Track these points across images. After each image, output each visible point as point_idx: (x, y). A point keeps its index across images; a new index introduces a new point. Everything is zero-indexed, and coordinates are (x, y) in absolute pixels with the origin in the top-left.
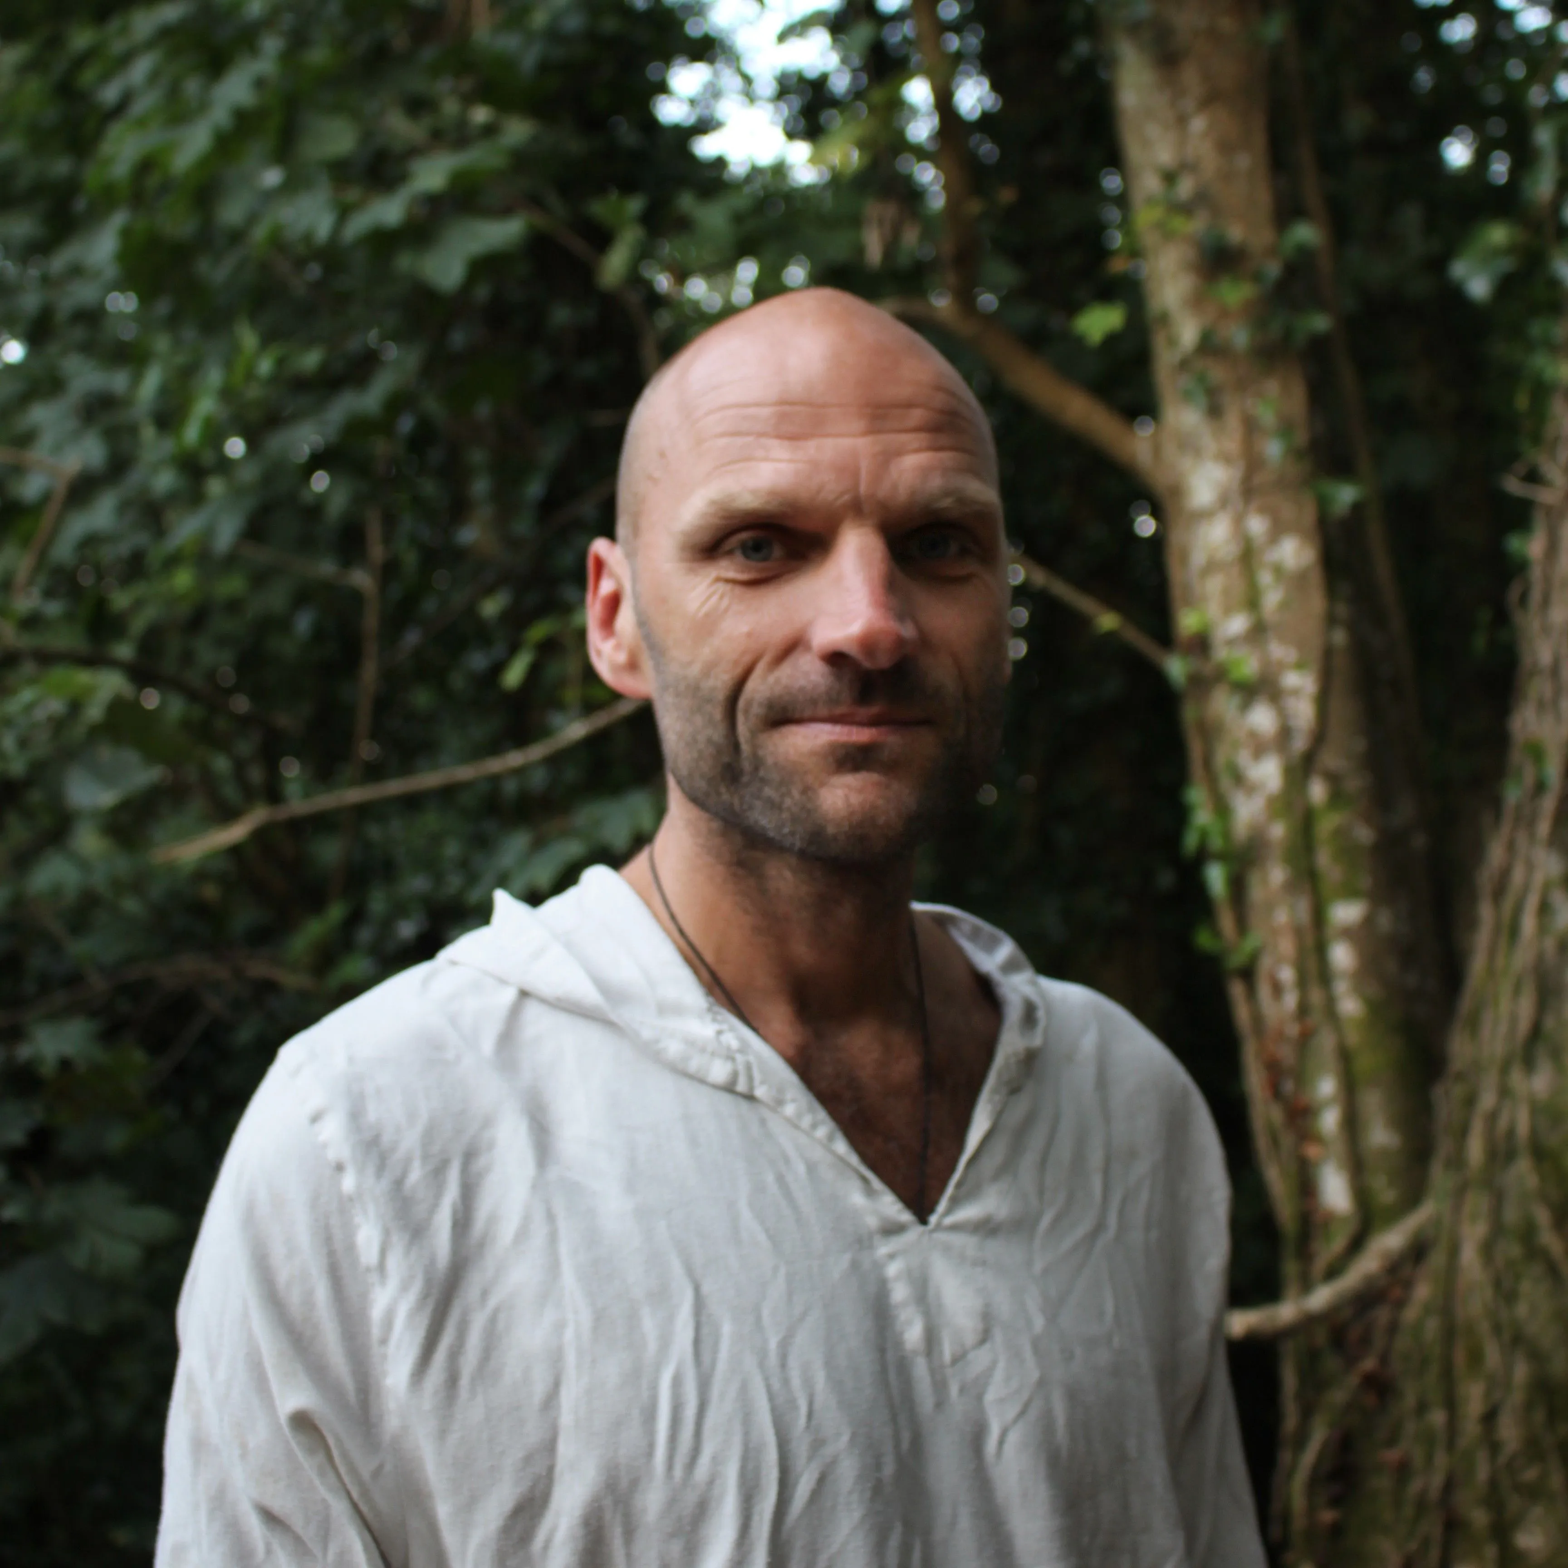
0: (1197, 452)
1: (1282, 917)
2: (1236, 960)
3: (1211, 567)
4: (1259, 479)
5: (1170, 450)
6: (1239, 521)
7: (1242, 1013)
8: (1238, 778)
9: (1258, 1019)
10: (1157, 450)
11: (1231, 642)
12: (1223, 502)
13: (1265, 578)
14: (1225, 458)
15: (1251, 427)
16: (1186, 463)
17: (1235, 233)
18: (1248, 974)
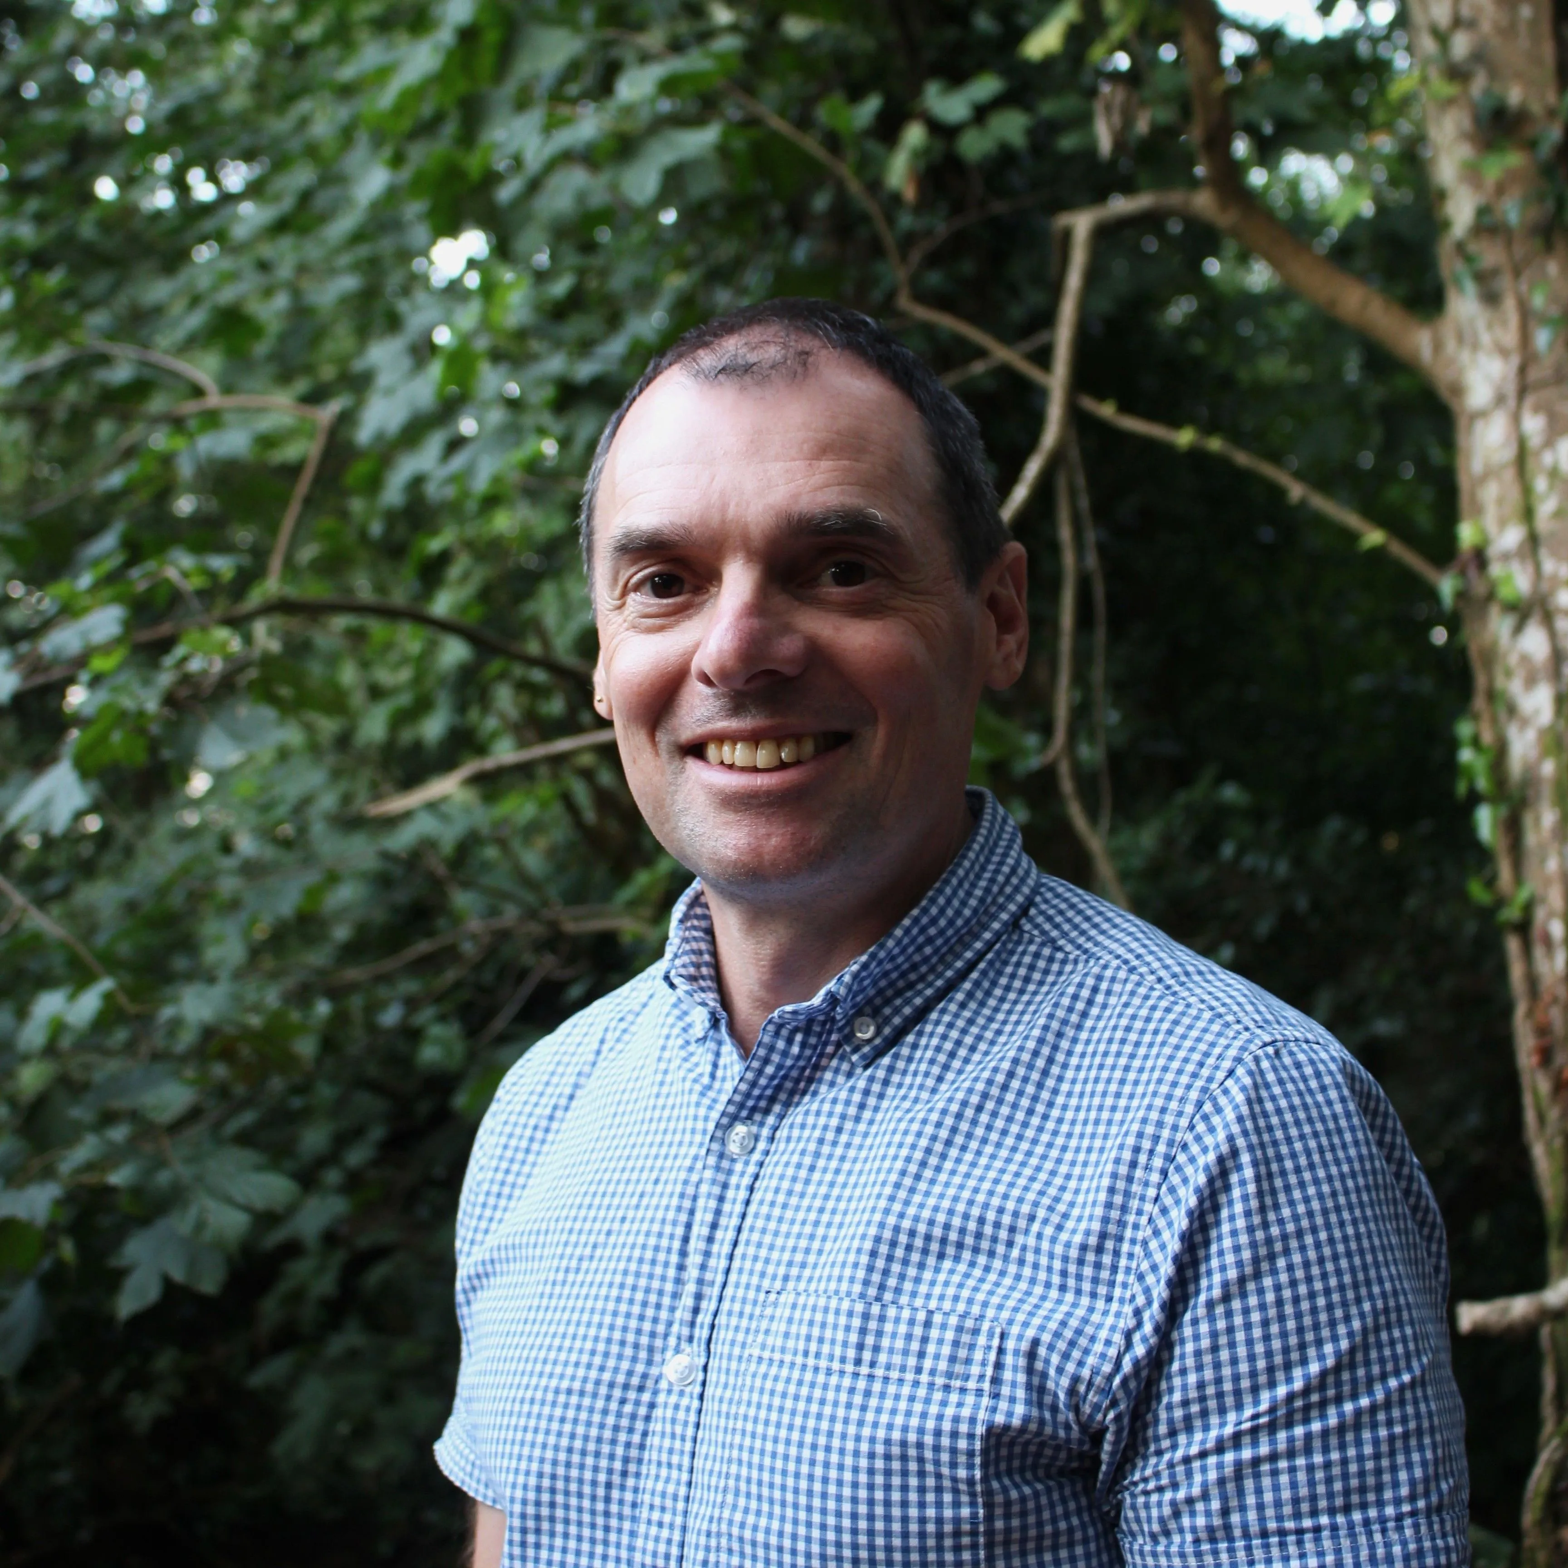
0: (1475, 346)
1: (1552, 865)
2: (1511, 913)
3: (1488, 474)
4: (1534, 374)
5: (1451, 345)
6: (1516, 419)
7: (1516, 971)
8: (1512, 710)
9: (1532, 981)
10: (1438, 346)
11: (1506, 557)
12: (1500, 400)
13: (1541, 484)
14: (1503, 352)
15: (1526, 314)
16: (1465, 356)
17: (1515, 96)
18: (1524, 927)
